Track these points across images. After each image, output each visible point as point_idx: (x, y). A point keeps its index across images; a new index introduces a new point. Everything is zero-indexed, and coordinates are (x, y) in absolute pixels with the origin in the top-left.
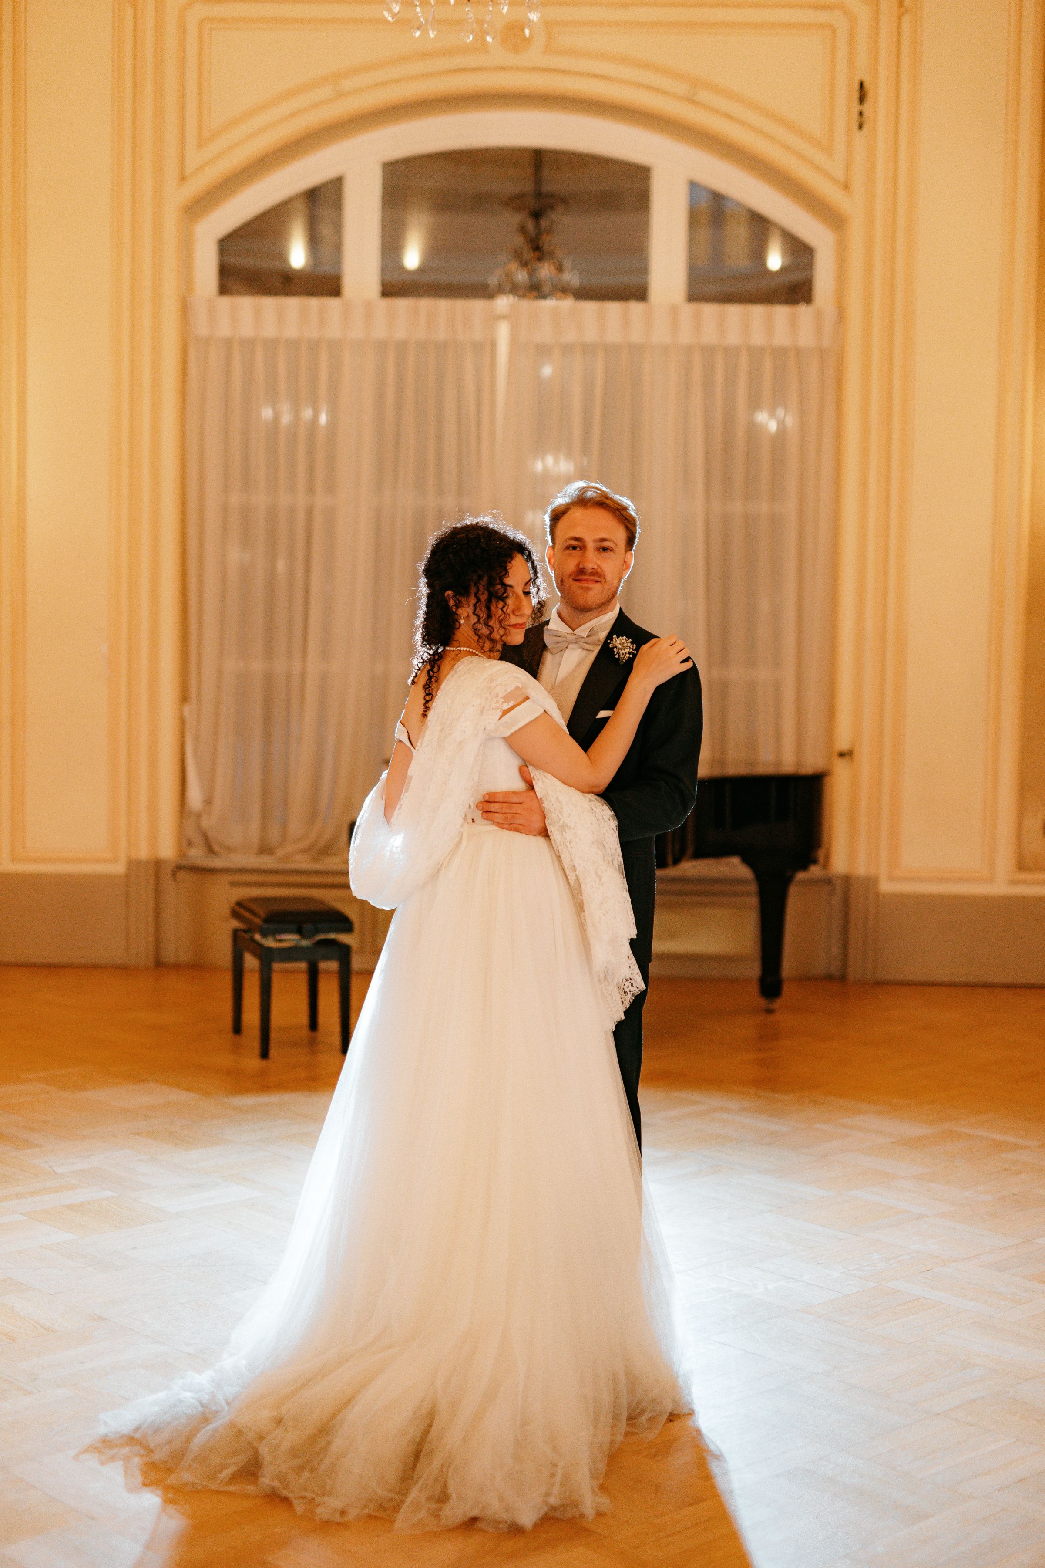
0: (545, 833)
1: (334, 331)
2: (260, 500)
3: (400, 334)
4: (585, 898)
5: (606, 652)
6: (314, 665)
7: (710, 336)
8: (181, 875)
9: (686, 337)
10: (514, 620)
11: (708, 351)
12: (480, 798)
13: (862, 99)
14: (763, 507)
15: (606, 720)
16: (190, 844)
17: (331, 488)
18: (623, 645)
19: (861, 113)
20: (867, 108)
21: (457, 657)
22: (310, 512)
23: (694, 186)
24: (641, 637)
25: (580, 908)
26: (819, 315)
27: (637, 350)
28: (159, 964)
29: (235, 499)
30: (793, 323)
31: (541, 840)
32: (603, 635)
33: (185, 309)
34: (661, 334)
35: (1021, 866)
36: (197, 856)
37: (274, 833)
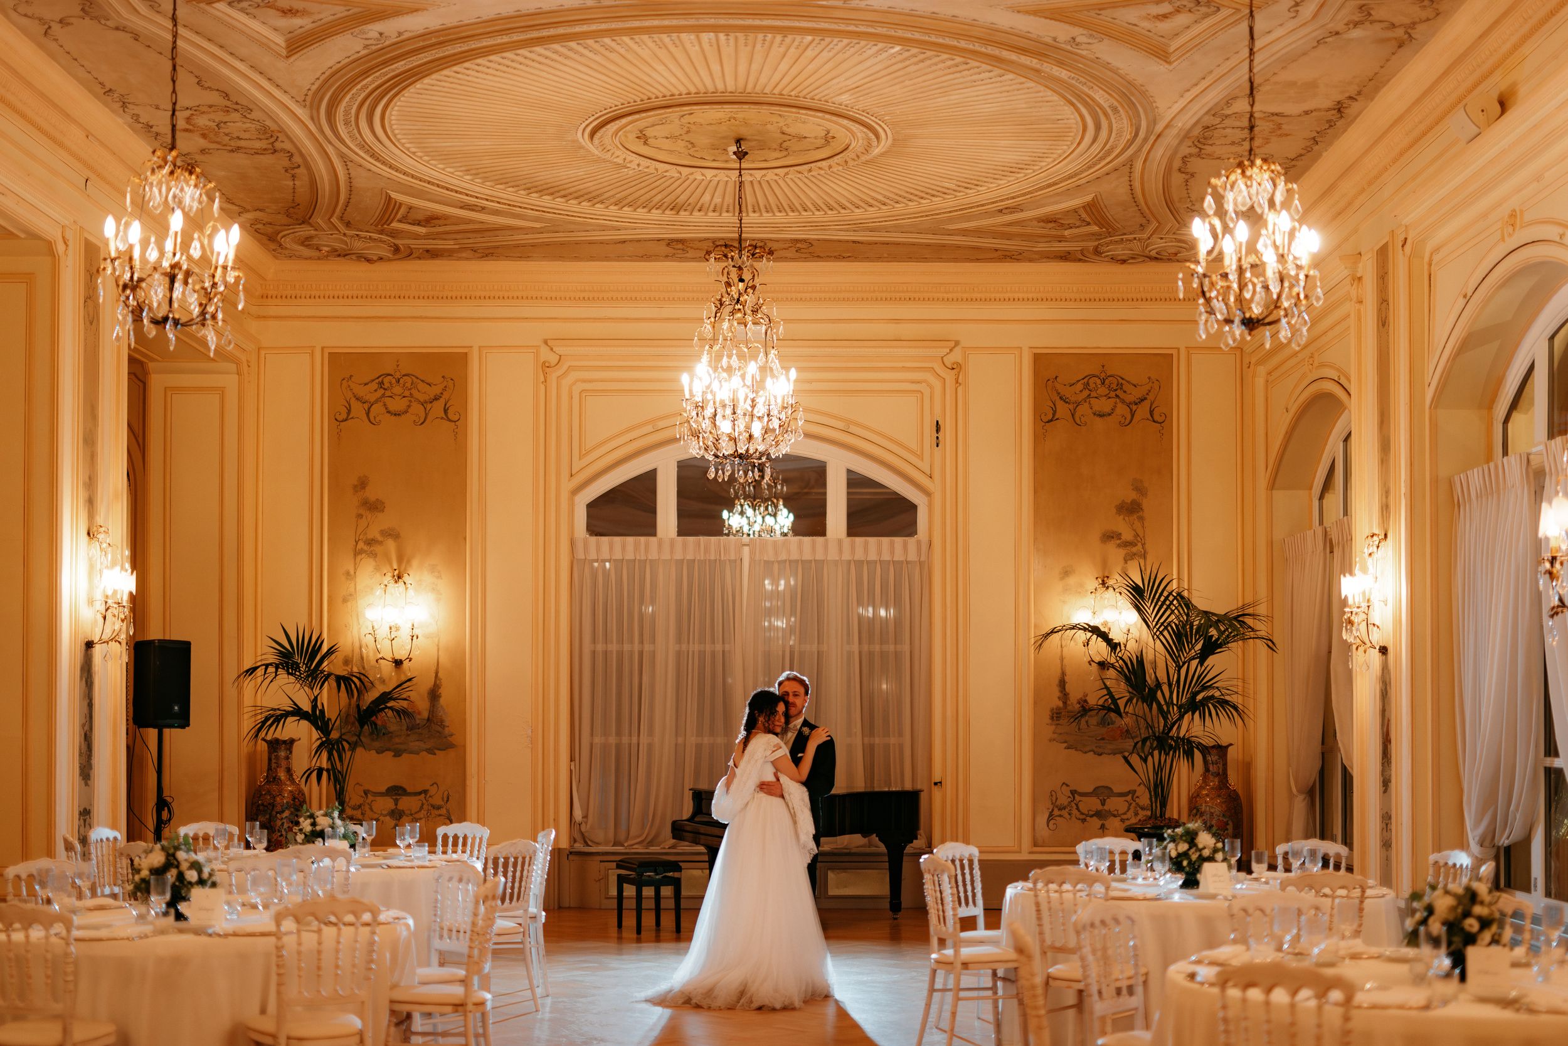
0: (782, 796)
1: (653, 555)
2: (613, 647)
3: (690, 557)
4: (797, 819)
5: (800, 733)
6: (644, 740)
7: (859, 555)
8: (571, 857)
9: (847, 556)
10: (777, 723)
11: (859, 564)
12: (758, 783)
13: (938, 431)
14: (891, 648)
15: (801, 757)
16: (575, 841)
17: (653, 641)
18: (806, 730)
19: (937, 438)
20: (940, 435)
21: (756, 733)
22: (641, 653)
23: (849, 472)
24: (812, 727)
25: (795, 823)
26: (919, 542)
27: (820, 564)
28: (560, 907)
29: (600, 647)
30: (905, 546)
31: (780, 800)
32: (799, 727)
33: (572, 543)
34: (833, 555)
35: (1035, 845)
36: (579, 847)
37: (622, 836)
